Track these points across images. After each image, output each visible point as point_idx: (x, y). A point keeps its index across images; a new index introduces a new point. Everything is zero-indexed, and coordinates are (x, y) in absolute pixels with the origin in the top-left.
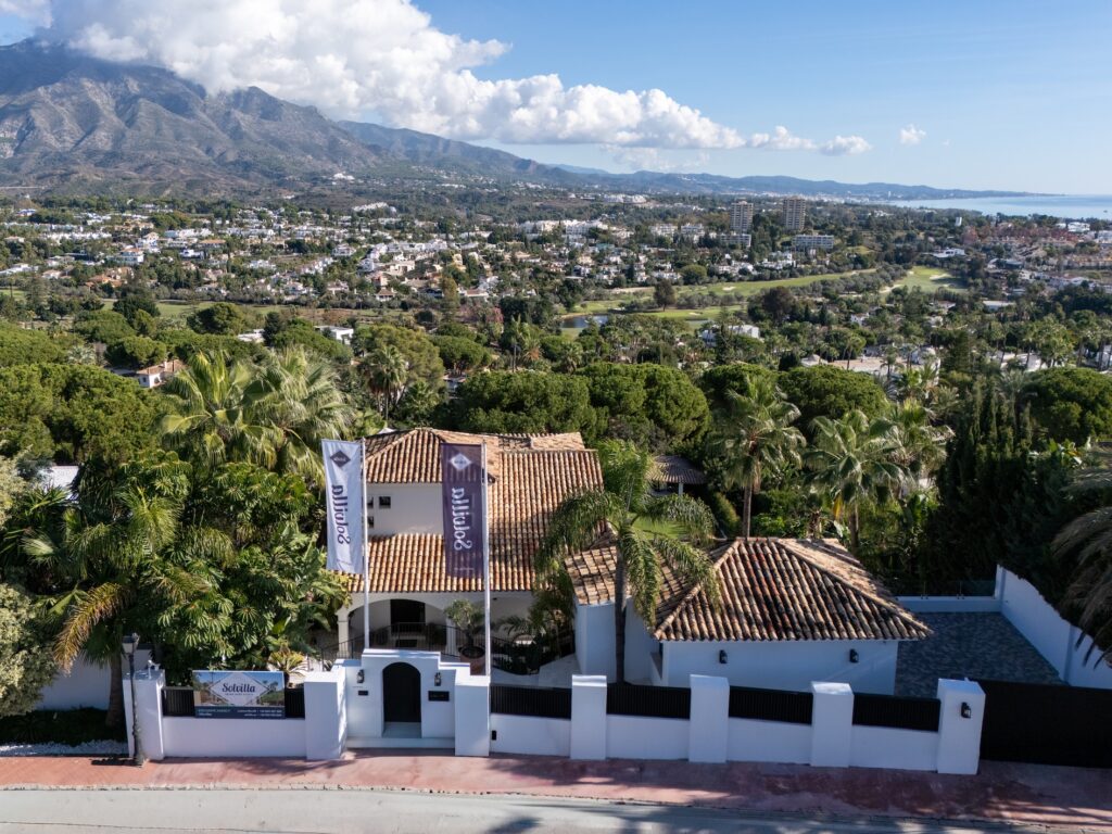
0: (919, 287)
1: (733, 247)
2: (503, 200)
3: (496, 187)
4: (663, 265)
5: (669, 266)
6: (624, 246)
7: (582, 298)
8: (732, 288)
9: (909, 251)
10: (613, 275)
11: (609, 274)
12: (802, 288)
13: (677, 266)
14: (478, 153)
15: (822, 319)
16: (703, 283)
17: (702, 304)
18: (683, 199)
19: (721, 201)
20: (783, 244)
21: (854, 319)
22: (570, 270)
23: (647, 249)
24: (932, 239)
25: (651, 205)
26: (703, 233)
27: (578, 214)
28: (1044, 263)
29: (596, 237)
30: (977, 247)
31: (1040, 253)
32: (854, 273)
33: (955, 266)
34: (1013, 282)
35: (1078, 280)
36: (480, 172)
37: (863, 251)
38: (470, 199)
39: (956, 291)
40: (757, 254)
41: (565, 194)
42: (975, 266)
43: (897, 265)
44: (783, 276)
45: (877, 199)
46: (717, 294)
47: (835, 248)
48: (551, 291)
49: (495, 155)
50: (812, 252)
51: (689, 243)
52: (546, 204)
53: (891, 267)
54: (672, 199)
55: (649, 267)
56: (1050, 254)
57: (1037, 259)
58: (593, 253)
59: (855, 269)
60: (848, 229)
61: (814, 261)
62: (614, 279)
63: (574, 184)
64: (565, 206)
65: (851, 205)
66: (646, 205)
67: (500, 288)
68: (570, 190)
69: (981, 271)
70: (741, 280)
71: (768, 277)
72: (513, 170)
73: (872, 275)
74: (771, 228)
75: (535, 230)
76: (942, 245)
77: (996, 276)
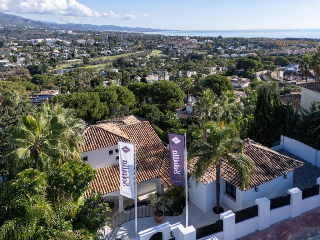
0: (156, 55)
1: (104, 46)
2: (20, 32)
3: (16, 28)
4: (83, 52)
5: (85, 52)
6: (69, 47)
7: (58, 64)
8: (106, 58)
9: (151, 46)
10: (67, 56)
11: (66, 56)
12: (126, 57)
13: (88, 52)
14: (8, 16)
15: (134, 66)
16: (97, 57)
17: (98, 63)
18: (85, 32)
19: (96, 32)
20: (118, 45)
21: (142, 65)
22: (51, 55)
23: (77, 47)
24: (156, 42)
25: (75, 34)
26: (94, 42)
27: (50, 36)
28: (182, 48)
29: (59, 44)
30: (167, 44)
31: (181, 45)
32: (138, 52)
33: (163, 49)
34: (177, 53)
35: (191, 52)
36: (9, 23)
37: (140, 46)
38: (6, 32)
39: (165, 56)
40: (111, 48)
41: (43, 30)
42: (168, 49)
43: (149, 50)
44: (120, 54)
45: (139, 32)
46: (102, 60)
47: (132, 45)
48: (46, 62)
49: (15, 17)
50: (127, 47)
51: (90, 45)
52: (37, 33)
53: (148, 50)
54: (81, 32)
55: (78, 53)
56: (183, 45)
57: (181, 47)
58: (59, 49)
59: (139, 51)
60: (135, 40)
61: (127, 49)
62: (68, 57)
63: (46, 27)
64: (44, 34)
65: (133, 33)
66: (73, 34)
67: (26, 62)
68: (45, 29)
69: (170, 50)
70: (108, 55)
71: (116, 54)
72: (23, 22)
73: (143, 52)
74: (114, 40)
75: (35, 42)
76: (159, 44)
77: (173, 51)
